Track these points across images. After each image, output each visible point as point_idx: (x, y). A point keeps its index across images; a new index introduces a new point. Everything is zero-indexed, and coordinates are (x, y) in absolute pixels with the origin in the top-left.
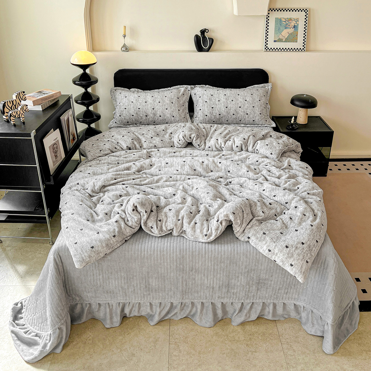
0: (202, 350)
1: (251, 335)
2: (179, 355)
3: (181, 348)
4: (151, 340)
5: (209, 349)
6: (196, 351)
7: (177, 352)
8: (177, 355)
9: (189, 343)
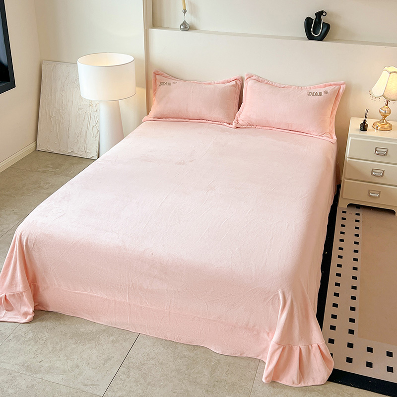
0: (152, 381)
1: (217, 381)
2: (125, 380)
3: (131, 374)
4: (104, 356)
5: (161, 383)
6: (145, 381)
7: (124, 376)
8: (123, 379)
9: (142, 370)
